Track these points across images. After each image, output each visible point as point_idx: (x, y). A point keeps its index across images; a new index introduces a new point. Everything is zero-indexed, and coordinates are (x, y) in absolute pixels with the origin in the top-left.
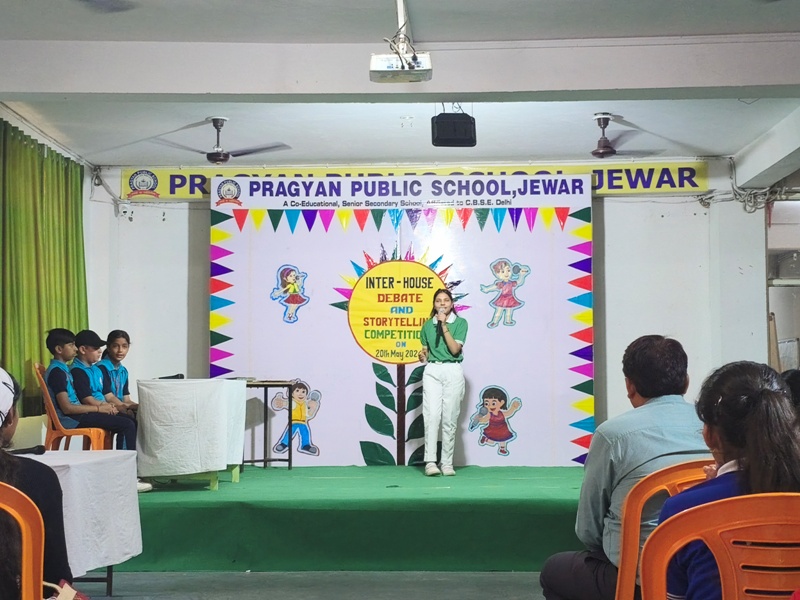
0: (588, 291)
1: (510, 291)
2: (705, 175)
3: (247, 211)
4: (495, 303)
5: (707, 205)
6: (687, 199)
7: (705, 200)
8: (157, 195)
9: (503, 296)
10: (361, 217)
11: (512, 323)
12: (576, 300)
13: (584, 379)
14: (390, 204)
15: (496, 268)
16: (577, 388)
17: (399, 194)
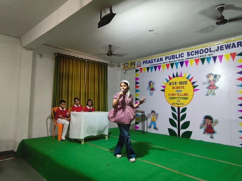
3: (142, 68)
8: (128, 68)
10: (168, 66)
11: (214, 94)
14: (175, 61)
16: (241, 118)
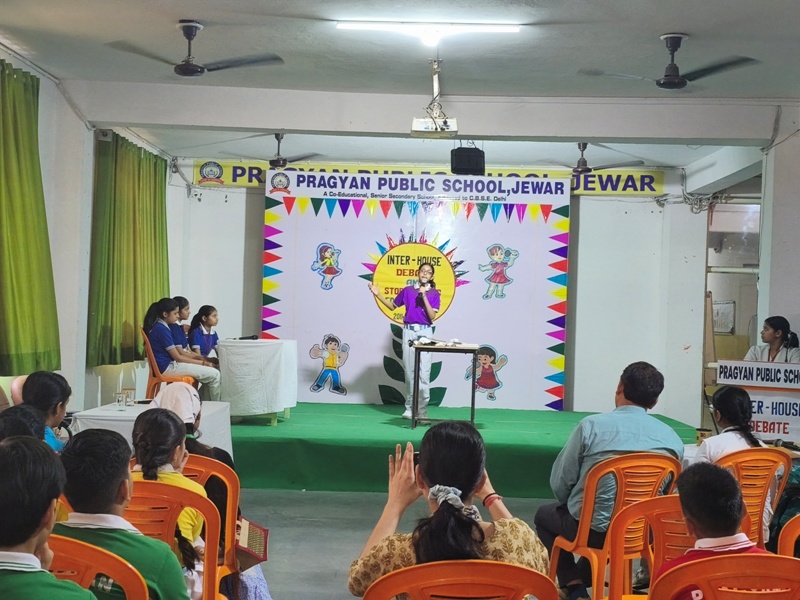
0: (564, 273)
1: (502, 270)
2: (661, 182)
3: (294, 199)
4: (490, 279)
5: (662, 205)
6: (647, 199)
7: (661, 201)
8: (222, 182)
9: (496, 275)
10: (385, 206)
11: (502, 296)
12: (554, 279)
13: (557, 342)
14: (409, 197)
15: (492, 251)
16: (552, 349)
17: (417, 189)
